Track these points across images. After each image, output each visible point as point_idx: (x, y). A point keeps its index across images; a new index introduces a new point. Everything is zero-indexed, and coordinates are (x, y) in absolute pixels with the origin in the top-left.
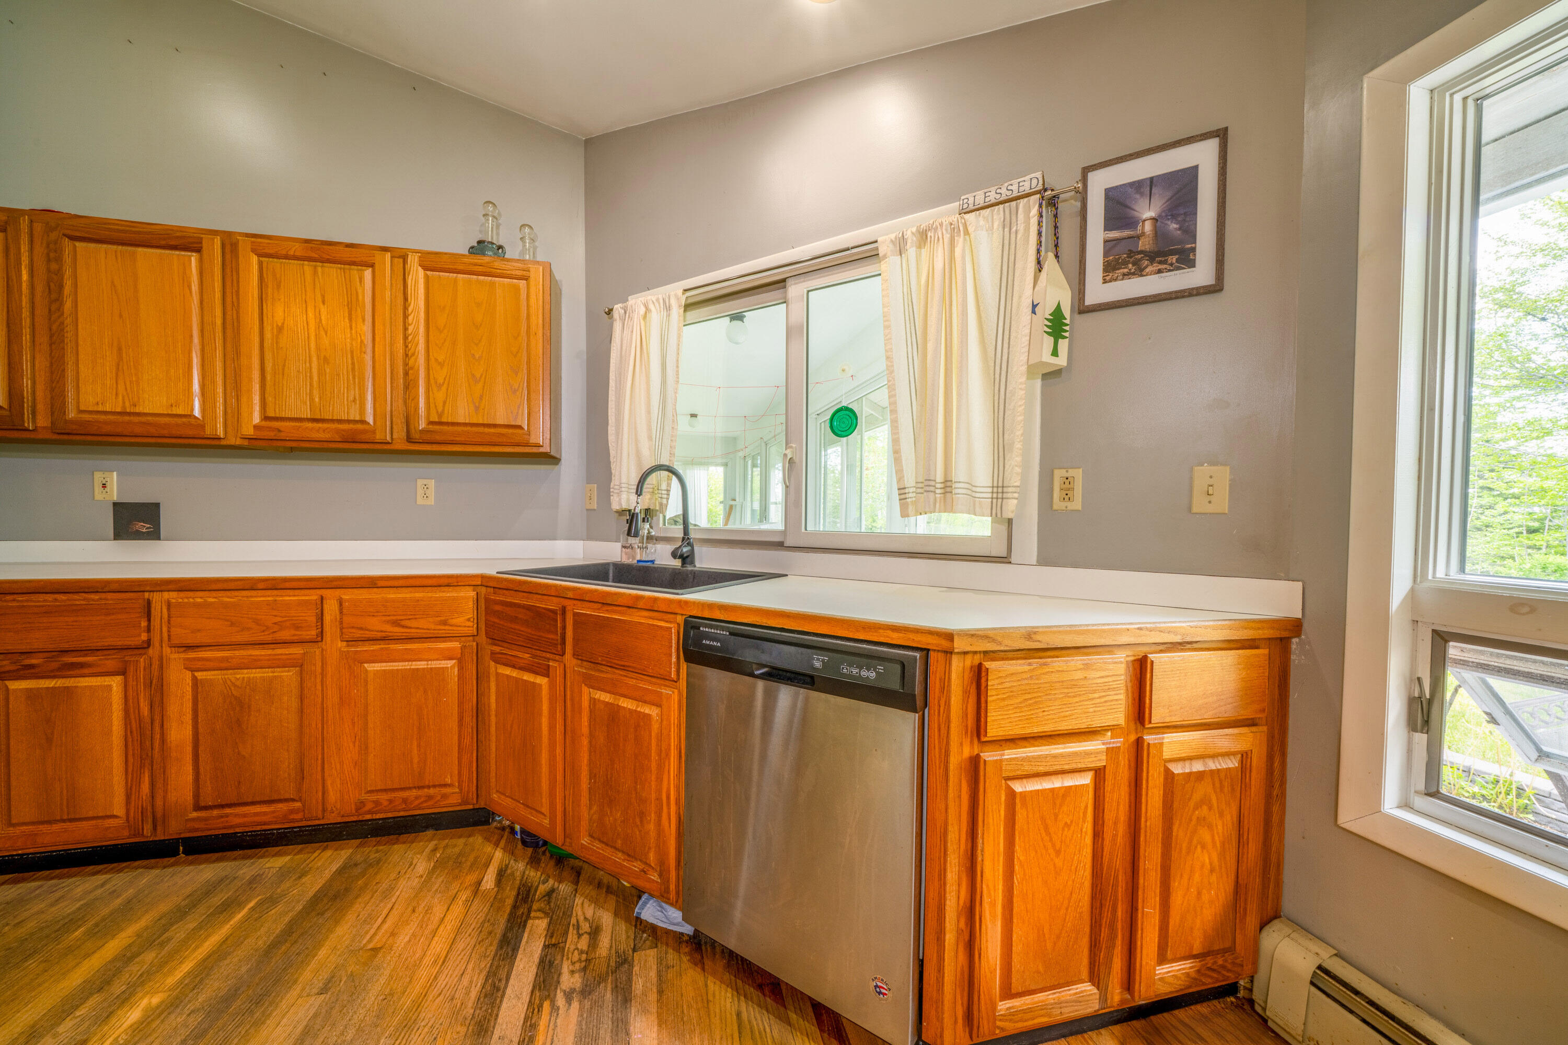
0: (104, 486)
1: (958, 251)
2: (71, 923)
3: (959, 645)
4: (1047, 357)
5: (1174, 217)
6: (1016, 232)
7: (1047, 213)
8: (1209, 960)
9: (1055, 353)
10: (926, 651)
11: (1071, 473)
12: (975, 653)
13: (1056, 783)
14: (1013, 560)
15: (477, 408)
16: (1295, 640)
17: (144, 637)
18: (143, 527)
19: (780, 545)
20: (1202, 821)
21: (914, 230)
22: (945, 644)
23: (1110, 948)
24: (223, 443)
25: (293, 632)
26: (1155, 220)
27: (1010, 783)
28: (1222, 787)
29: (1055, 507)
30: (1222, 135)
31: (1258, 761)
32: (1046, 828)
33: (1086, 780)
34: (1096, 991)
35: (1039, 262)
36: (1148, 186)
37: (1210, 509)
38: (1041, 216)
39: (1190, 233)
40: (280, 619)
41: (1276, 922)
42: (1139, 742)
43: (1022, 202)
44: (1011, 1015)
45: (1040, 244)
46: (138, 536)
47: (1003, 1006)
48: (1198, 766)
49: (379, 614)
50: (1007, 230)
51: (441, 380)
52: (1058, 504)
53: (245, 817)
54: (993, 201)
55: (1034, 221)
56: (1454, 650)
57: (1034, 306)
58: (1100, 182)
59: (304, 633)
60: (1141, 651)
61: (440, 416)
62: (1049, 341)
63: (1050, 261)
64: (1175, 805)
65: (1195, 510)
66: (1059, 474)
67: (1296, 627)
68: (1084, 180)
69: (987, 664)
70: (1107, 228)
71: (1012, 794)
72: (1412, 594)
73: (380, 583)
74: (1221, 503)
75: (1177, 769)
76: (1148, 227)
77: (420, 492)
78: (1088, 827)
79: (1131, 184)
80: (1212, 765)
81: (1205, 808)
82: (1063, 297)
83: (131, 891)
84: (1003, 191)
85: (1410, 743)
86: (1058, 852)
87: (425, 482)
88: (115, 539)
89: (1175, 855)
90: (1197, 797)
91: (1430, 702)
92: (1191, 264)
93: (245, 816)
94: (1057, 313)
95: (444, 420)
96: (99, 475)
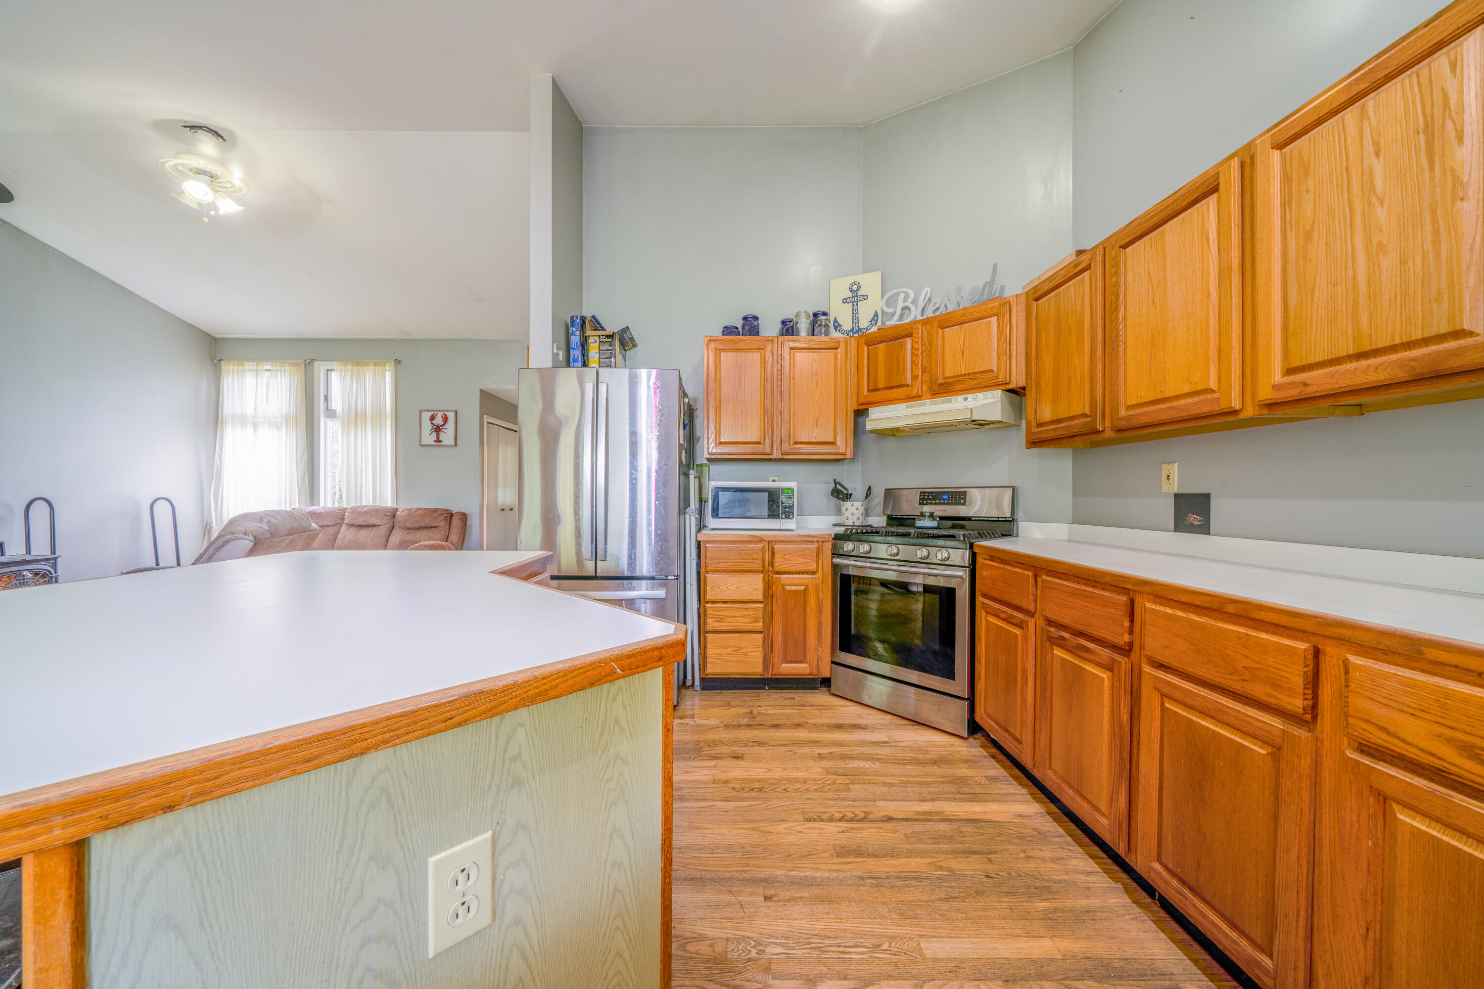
0: (1168, 477)
2: (1045, 890)
17: (1126, 638)
18: (1195, 519)
24: (1242, 416)
25: (1269, 691)
40: (1253, 665)
46: (1193, 529)
49: (1427, 716)
53: (1203, 917)
59: (1284, 698)
83: (1098, 901)
88: (1175, 531)
93: (1203, 915)
96: (1165, 467)
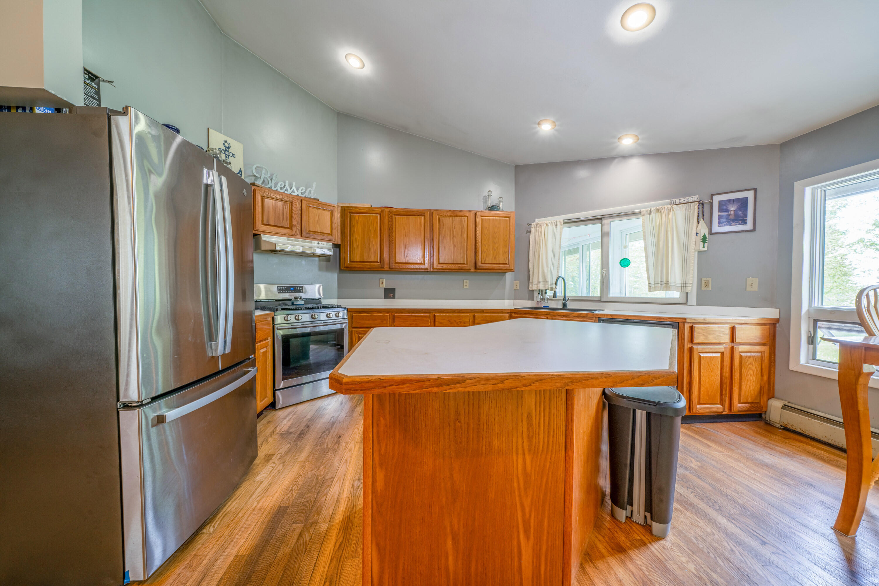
0: (382, 283)
1: (670, 216)
3: (688, 321)
4: (702, 249)
5: (740, 210)
6: (690, 212)
7: (701, 207)
8: (753, 405)
9: (704, 247)
10: (678, 323)
11: (708, 279)
12: (691, 323)
13: (711, 355)
14: (688, 304)
15: (495, 258)
16: (777, 324)
18: (391, 295)
19: (599, 301)
20: (750, 368)
21: (655, 208)
22: (684, 320)
23: (726, 396)
26: (734, 211)
27: (700, 354)
28: (756, 360)
29: (702, 289)
30: (755, 190)
31: (766, 354)
32: (709, 365)
33: (719, 355)
34: (721, 406)
35: (698, 221)
36: (733, 201)
37: (752, 290)
38: (699, 208)
39: (746, 216)
41: (773, 399)
42: (732, 348)
43: (692, 204)
44: (700, 408)
45: (698, 216)
46: (390, 298)
47: (698, 406)
48: (749, 354)
50: (687, 211)
51: (485, 250)
52: (703, 288)
54: (682, 203)
55: (696, 210)
56: (819, 324)
57: (697, 234)
58: (717, 199)
60: (733, 325)
61: (485, 261)
62: (702, 244)
63: (702, 221)
64: (743, 364)
65: (747, 290)
66: (703, 280)
67: (778, 320)
68: (712, 198)
69: (694, 326)
70: (719, 212)
71: (700, 357)
72: (808, 311)
73: (485, 311)
74: (755, 288)
75: (743, 354)
76: (732, 213)
77: (465, 284)
78: (719, 366)
79: (727, 200)
80: (753, 354)
81: (751, 365)
82: (706, 231)
84: (686, 200)
85: (808, 347)
86: (712, 371)
87: (466, 281)
88: (385, 298)
89: (743, 376)
90: (748, 363)
91: (813, 337)
92: (746, 223)
94: (704, 236)
95: (486, 262)
96: (381, 280)
